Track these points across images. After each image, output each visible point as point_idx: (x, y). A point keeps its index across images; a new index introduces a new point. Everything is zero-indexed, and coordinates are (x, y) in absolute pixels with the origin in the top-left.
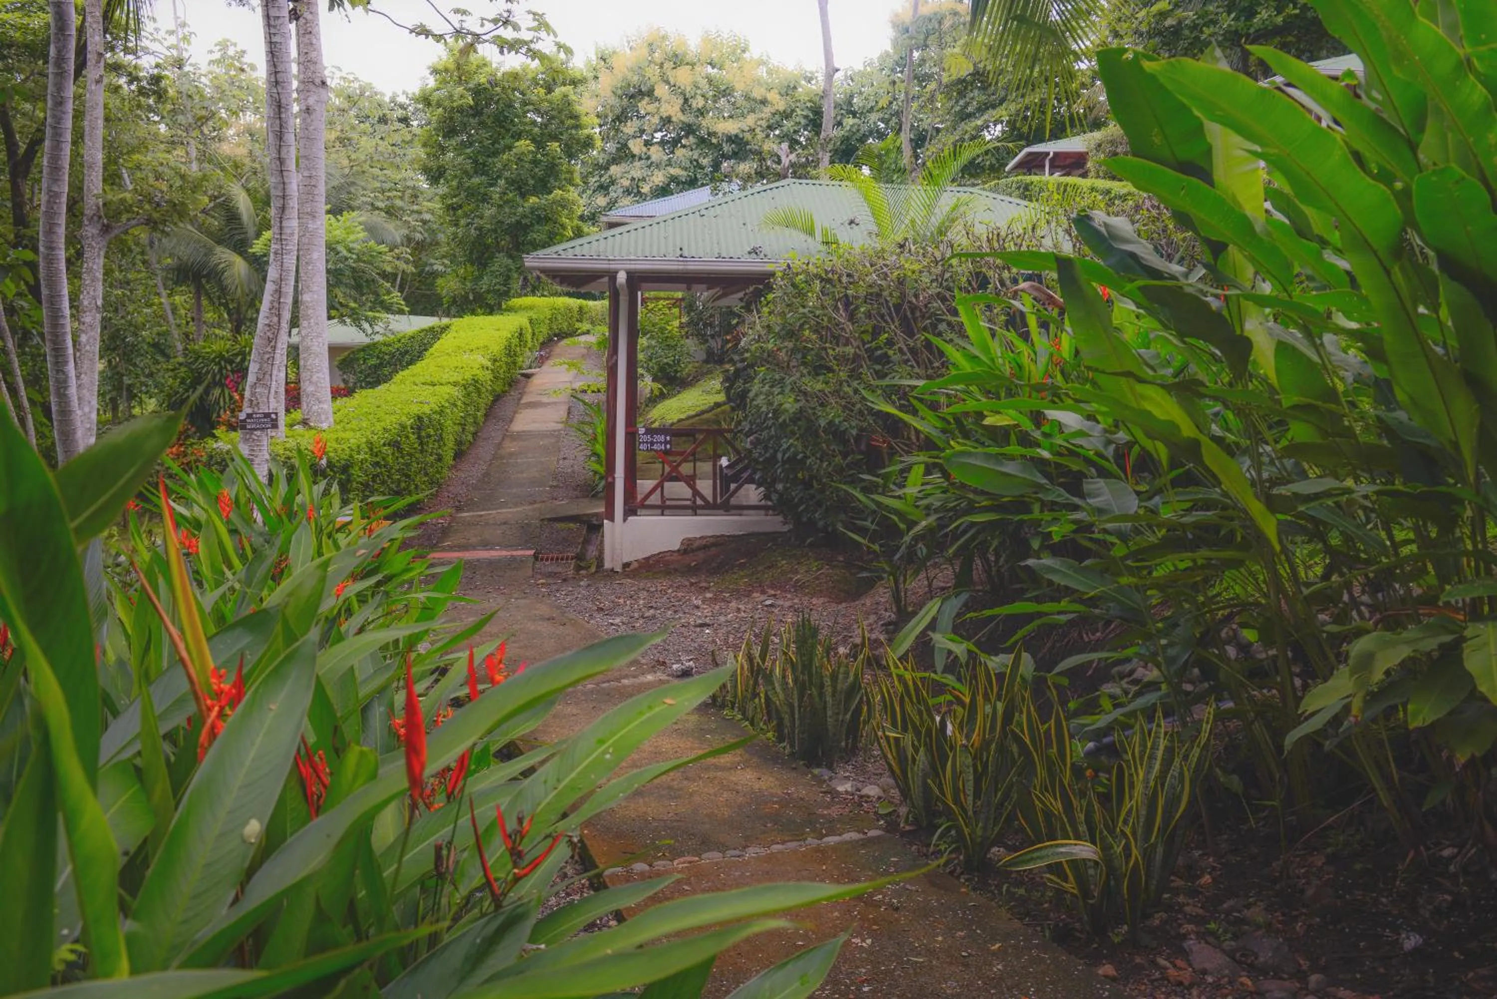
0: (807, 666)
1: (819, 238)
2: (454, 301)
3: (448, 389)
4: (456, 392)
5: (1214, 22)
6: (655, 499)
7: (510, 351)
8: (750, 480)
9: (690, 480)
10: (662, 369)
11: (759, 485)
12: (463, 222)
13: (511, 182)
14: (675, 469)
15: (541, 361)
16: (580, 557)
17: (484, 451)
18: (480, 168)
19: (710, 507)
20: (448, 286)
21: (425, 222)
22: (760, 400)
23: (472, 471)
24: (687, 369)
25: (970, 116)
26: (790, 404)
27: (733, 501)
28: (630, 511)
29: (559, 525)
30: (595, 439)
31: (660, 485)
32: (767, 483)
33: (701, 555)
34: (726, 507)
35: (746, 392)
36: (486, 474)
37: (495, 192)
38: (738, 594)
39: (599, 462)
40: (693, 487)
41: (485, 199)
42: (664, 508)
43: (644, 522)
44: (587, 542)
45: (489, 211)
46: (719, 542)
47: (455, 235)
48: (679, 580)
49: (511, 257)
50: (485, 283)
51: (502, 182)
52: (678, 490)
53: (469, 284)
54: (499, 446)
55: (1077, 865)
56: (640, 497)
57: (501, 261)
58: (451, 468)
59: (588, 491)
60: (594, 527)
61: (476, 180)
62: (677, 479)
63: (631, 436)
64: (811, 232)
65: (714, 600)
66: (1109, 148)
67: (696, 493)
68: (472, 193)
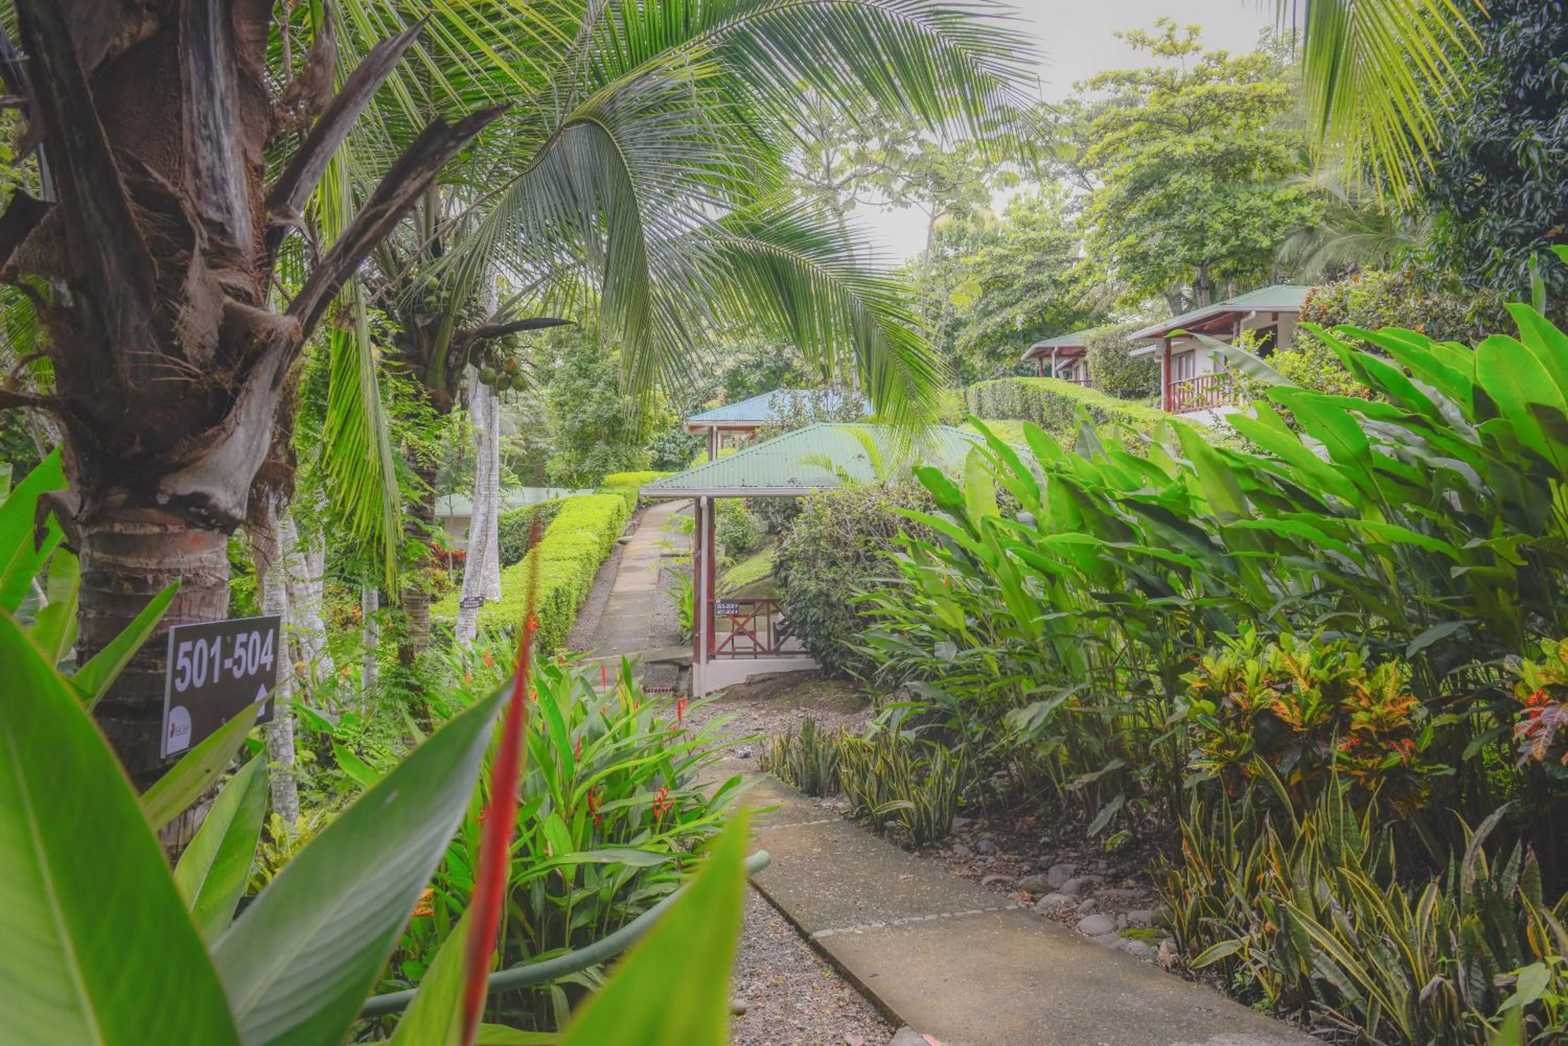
0: (809, 743)
1: (835, 472)
2: (560, 478)
3: (569, 564)
4: (576, 565)
5: (1173, 252)
6: (728, 648)
7: (611, 527)
8: (792, 634)
9: (752, 634)
10: (734, 541)
11: (799, 637)
12: (569, 416)
13: (609, 384)
14: (742, 626)
15: (634, 528)
16: (675, 690)
17: (595, 608)
18: (583, 373)
19: (767, 652)
20: (555, 466)
21: (530, 407)
22: (796, 583)
23: (589, 626)
24: (753, 540)
25: (991, 313)
26: (813, 587)
27: (782, 648)
28: (711, 656)
29: (657, 667)
30: (683, 600)
31: (732, 638)
32: (803, 636)
33: (760, 687)
34: (777, 652)
35: (786, 577)
36: (599, 627)
37: (596, 392)
38: (781, 711)
39: (687, 618)
40: (754, 640)
41: (588, 396)
42: (734, 654)
43: (721, 663)
44: (679, 679)
45: (590, 408)
46: (771, 677)
47: (563, 427)
48: (745, 703)
49: (608, 443)
50: (587, 465)
51: (601, 384)
52: (743, 642)
53: (573, 466)
54: (606, 605)
55: (906, 810)
56: (717, 646)
57: (600, 447)
58: (576, 624)
59: (679, 640)
60: (684, 668)
61: (580, 383)
62: (742, 634)
63: (711, 605)
64: (828, 467)
65: (767, 714)
66: (1102, 345)
67: (756, 643)
68: (576, 394)
